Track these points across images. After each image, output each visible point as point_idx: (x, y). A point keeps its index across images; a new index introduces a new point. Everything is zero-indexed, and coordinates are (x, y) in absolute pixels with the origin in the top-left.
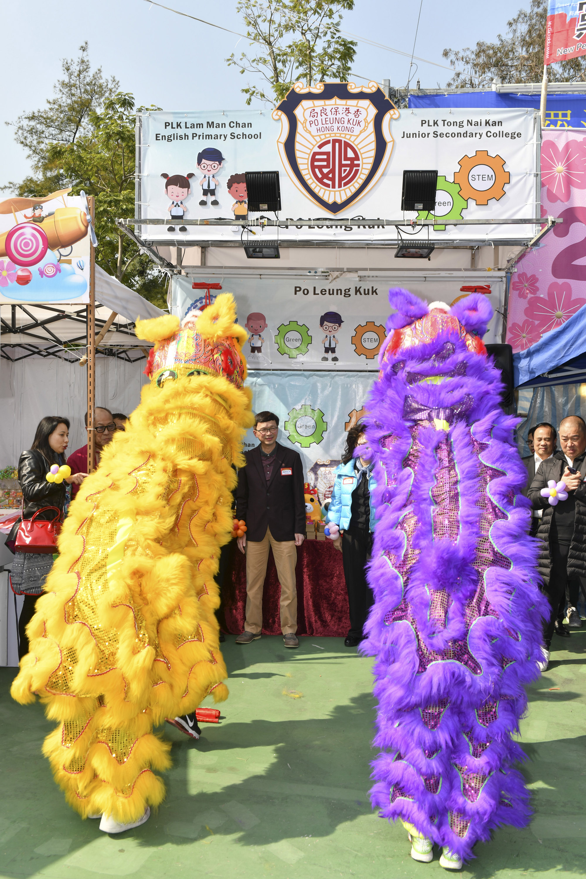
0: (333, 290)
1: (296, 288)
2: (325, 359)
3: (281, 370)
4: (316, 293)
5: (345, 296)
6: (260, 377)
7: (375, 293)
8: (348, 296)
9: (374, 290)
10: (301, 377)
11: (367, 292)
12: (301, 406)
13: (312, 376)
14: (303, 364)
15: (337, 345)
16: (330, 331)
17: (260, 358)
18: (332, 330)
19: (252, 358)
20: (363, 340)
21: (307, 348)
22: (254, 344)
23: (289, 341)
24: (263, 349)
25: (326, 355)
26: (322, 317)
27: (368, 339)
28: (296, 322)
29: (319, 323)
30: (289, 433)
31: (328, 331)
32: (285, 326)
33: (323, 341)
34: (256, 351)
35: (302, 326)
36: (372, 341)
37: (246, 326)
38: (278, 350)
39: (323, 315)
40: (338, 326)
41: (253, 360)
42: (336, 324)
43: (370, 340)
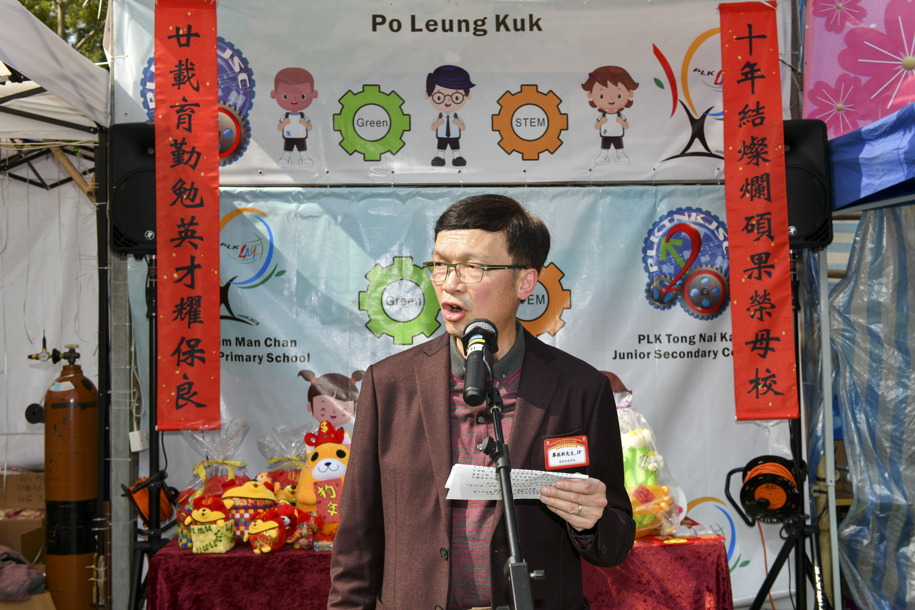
0: (451, 22)
1: (375, 17)
2: (438, 162)
3: (348, 186)
4: (417, 27)
5: (475, 34)
6: (305, 201)
7: (535, 28)
8: (482, 33)
9: (534, 20)
10: (391, 200)
11: (519, 26)
12: (392, 259)
13: (413, 196)
14: (393, 172)
15: (462, 132)
16: (448, 104)
17: (303, 162)
18: (451, 102)
19: (287, 163)
20: (514, 123)
21: (400, 139)
22: (291, 133)
23: (363, 125)
24: (309, 143)
25: (441, 154)
26: (430, 75)
27: (526, 119)
28: (378, 87)
29: (425, 89)
30: (369, 316)
31: (444, 104)
32: (355, 95)
33: (434, 124)
34: (295, 148)
35: (388, 95)
36: (533, 124)
37: (274, 95)
38: (341, 144)
39: (432, 72)
40: (464, 94)
41: (289, 165)
42: (459, 91)
43: (528, 122)
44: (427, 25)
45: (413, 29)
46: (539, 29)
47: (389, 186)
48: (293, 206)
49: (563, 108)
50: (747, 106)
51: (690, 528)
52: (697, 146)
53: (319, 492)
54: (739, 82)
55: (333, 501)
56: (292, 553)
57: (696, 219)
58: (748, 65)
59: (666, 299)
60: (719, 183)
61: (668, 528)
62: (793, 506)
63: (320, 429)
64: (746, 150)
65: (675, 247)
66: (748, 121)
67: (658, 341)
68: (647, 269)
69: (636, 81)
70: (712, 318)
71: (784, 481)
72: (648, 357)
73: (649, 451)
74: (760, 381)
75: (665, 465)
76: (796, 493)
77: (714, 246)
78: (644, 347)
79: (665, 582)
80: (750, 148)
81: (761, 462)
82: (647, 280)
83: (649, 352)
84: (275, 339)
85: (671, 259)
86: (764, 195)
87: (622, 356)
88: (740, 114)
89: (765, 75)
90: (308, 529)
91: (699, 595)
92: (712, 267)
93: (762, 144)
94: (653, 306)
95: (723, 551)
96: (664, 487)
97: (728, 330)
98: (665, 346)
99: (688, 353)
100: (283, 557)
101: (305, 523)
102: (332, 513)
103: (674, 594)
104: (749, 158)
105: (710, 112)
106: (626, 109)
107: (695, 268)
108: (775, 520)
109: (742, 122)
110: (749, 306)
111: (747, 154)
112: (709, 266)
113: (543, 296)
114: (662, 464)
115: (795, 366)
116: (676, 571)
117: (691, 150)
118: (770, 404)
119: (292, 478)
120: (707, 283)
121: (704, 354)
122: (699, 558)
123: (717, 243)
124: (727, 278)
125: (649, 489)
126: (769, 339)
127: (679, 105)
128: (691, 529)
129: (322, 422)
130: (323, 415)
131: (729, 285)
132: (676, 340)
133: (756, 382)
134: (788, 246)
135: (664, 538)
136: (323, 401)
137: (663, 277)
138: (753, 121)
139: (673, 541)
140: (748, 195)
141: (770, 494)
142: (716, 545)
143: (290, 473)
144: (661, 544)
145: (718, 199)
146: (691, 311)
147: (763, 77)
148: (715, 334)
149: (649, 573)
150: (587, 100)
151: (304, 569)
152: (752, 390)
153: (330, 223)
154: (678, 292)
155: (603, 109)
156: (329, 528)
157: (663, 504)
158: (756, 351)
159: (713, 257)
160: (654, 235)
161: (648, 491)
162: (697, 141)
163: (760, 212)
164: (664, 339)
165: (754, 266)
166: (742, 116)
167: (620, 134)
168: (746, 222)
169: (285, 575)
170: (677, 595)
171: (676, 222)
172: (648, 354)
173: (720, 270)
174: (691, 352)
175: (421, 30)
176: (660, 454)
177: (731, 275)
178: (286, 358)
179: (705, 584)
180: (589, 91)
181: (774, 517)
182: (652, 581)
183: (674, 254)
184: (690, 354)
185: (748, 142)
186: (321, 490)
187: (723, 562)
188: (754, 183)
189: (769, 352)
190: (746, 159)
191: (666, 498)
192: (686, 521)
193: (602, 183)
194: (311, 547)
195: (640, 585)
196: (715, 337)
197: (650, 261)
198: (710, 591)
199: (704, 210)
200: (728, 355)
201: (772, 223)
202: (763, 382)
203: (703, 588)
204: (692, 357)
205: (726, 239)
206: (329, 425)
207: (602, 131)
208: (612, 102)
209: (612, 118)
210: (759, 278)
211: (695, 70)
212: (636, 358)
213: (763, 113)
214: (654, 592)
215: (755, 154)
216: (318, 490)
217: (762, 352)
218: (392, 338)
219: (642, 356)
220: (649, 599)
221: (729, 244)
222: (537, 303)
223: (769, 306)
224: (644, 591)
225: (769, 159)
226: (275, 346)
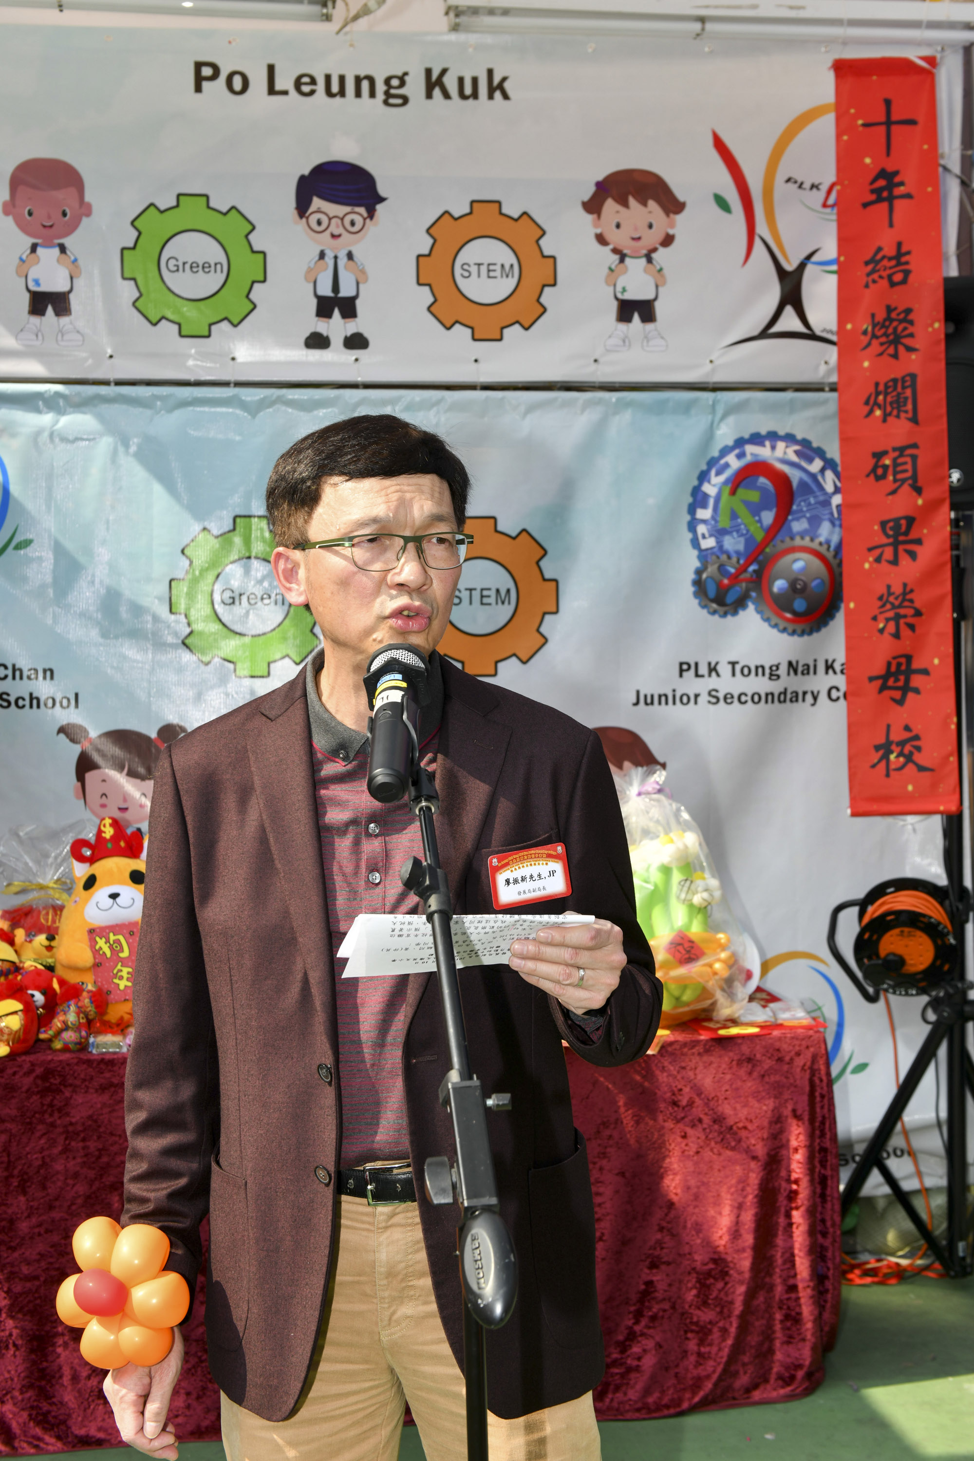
0: (342, 79)
1: (198, 66)
2: (317, 341)
3: (149, 383)
4: (278, 87)
5: (386, 102)
6: (69, 410)
7: (498, 95)
8: (399, 101)
9: (496, 80)
10: (231, 410)
11: (468, 90)
12: (231, 521)
13: (272, 403)
14: (233, 359)
15: (361, 286)
16: (336, 233)
17: (66, 337)
18: (341, 230)
19: (35, 337)
20: (458, 271)
21: (247, 296)
22: (41, 282)
23: (178, 270)
24: (74, 301)
25: (322, 326)
26: (302, 180)
27: (479, 265)
28: (204, 199)
29: (293, 204)
30: (189, 625)
31: (328, 233)
32: (162, 212)
33: (309, 270)
34: (50, 310)
35: (225, 214)
36: (492, 274)
37: (9, 208)
38: (137, 304)
39: (306, 172)
40: (365, 214)
41: (38, 343)
42: (358, 209)
43: (484, 269)
44: (298, 84)
45: (272, 90)
46: (506, 96)
47: (226, 384)
48: (46, 419)
49: (548, 246)
50: (880, 249)
51: (764, 1007)
52: (790, 321)
53: (97, 947)
54: (865, 205)
55: (125, 962)
56: (50, 1058)
57: (785, 453)
58: (883, 174)
59: (730, 598)
60: (827, 389)
61: (727, 1007)
62: (946, 967)
63: (100, 832)
64: (877, 329)
65: (747, 504)
66: (881, 277)
67: (714, 674)
68: (695, 543)
69: (681, 198)
70: (810, 633)
71: (931, 923)
72: (696, 703)
73: (695, 871)
74: (893, 747)
75: (724, 897)
76: (951, 945)
77: (816, 503)
78: (690, 685)
79: (720, 1102)
80: (883, 326)
81: (892, 890)
82: (697, 564)
83: (697, 692)
84: (14, 666)
85: (739, 525)
86: (906, 412)
87: (649, 701)
88: (867, 263)
89: (913, 192)
90: (78, 1014)
91: (779, 1126)
92: (812, 540)
93: (905, 320)
94: (705, 611)
95: (823, 1046)
96: (721, 936)
97: (839, 656)
98: (726, 683)
99: (767, 695)
100: (33, 1064)
101: (72, 1003)
102: (123, 984)
103: (736, 1123)
104: (882, 344)
105: (815, 258)
106: (662, 251)
107: (782, 541)
108: (914, 992)
109: (870, 279)
110: (876, 612)
111: (877, 337)
112: (807, 539)
113: (508, 591)
114: (718, 894)
115: (955, 719)
116: (739, 1083)
117: (777, 328)
118: (910, 788)
119: (47, 920)
120: (804, 569)
121: (795, 697)
122: (780, 1060)
123: (821, 498)
124: (837, 561)
125: (694, 938)
126: (909, 672)
127: (758, 245)
128: (767, 1009)
129: (103, 819)
130: (103, 806)
131: (841, 574)
132: (746, 671)
133: (885, 748)
134: (946, 506)
135: (718, 1025)
136: (104, 781)
137: (724, 557)
138: (890, 277)
139: (734, 1031)
140: (878, 413)
141: (906, 946)
142: (811, 1036)
143: (44, 912)
144: (714, 1036)
145: (825, 418)
146: (775, 620)
147: (909, 196)
148: (815, 661)
149: (691, 1088)
150: (593, 231)
151: (71, 1085)
152: (879, 761)
153: (115, 453)
154: (751, 585)
155: (620, 248)
156: (117, 1011)
157: (717, 966)
158: (888, 693)
159: (815, 521)
160: (709, 482)
161: (691, 942)
162: (789, 310)
163: (899, 443)
164: (725, 669)
165: (885, 541)
166: (870, 267)
167: (650, 296)
168: (872, 462)
169: (35, 1098)
170: (741, 1125)
171: (748, 459)
172: (697, 696)
173: (825, 546)
174: (772, 694)
175: (285, 93)
176: (713, 876)
177: (845, 553)
178: (35, 702)
179: (790, 1107)
180: (595, 216)
181: (913, 986)
182: (698, 1102)
183: (745, 516)
184: (770, 697)
185: (881, 316)
186: (101, 943)
187: (823, 1067)
188: (890, 390)
189: (911, 696)
190: (875, 346)
191: (723, 955)
192: (759, 995)
193: (617, 385)
194: (83, 1046)
195: (676, 1109)
196: (815, 666)
197: (702, 529)
198: (797, 1116)
199: (799, 437)
200: (838, 699)
201: (920, 462)
202: (898, 749)
203: (787, 1111)
204: (773, 702)
205: (837, 490)
206: (115, 823)
207: (619, 288)
208: (637, 236)
209: (636, 265)
210: (895, 562)
211: (788, 180)
212: (674, 703)
213: (907, 263)
214: (700, 1121)
215: (891, 337)
216: (97, 943)
217: (897, 695)
218: (231, 666)
219: (685, 699)
220: (690, 1131)
221: (843, 499)
222: (497, 603)
223: (911, 612)
224: (683, 1118)
225: (917, 346)
226: (14, 678)
